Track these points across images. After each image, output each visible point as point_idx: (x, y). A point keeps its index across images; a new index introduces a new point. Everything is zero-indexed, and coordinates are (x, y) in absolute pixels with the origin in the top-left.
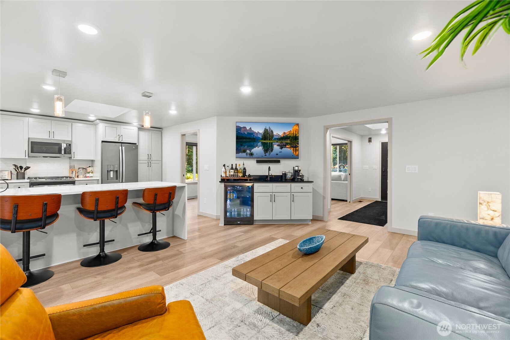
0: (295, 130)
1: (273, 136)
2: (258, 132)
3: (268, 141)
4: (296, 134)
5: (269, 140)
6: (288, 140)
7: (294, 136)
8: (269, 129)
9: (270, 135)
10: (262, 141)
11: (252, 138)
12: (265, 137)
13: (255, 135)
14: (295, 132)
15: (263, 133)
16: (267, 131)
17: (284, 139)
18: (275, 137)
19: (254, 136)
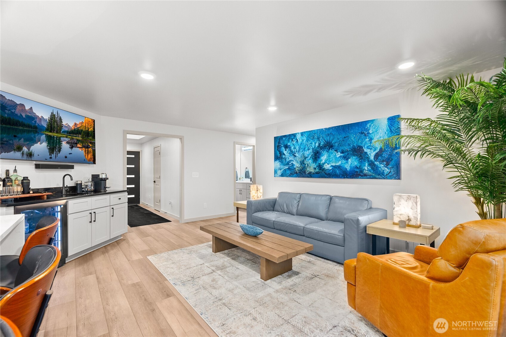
0: (87, 122)
1: (61, 126)
2: (42, 116)
3: (55, 134)
4: (88, 128)
5: (57, 132)
6: (80, 135)
7: (86, 131)
8: (56, 115)
9: (57, 124)
10: (47, 133)
11: (33, 126)
12: (51, 127)
13: (37, 122)
14: (87, 125)
15: (49, 120)
16: (55, 118)
17: (75, 134)
18: (64, 129)
19: (35, 122)
